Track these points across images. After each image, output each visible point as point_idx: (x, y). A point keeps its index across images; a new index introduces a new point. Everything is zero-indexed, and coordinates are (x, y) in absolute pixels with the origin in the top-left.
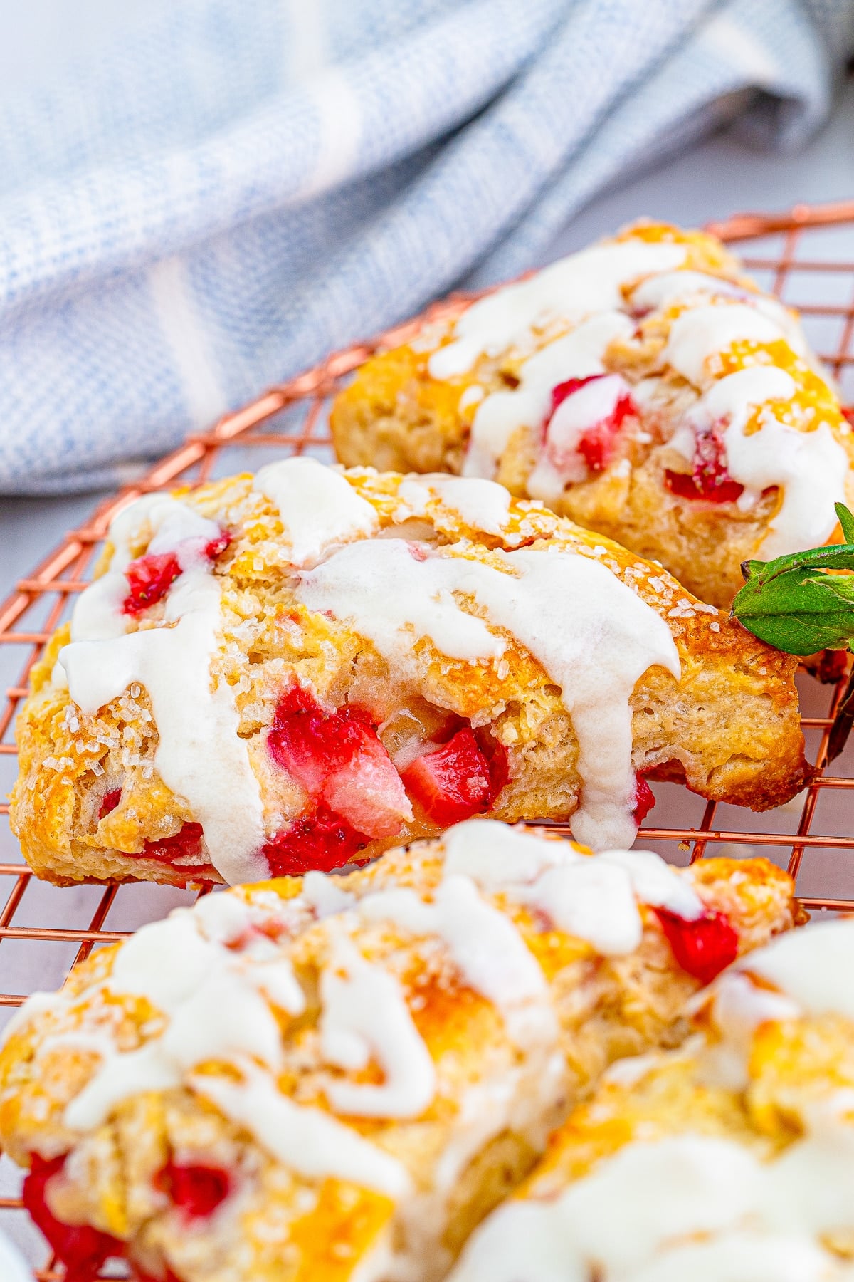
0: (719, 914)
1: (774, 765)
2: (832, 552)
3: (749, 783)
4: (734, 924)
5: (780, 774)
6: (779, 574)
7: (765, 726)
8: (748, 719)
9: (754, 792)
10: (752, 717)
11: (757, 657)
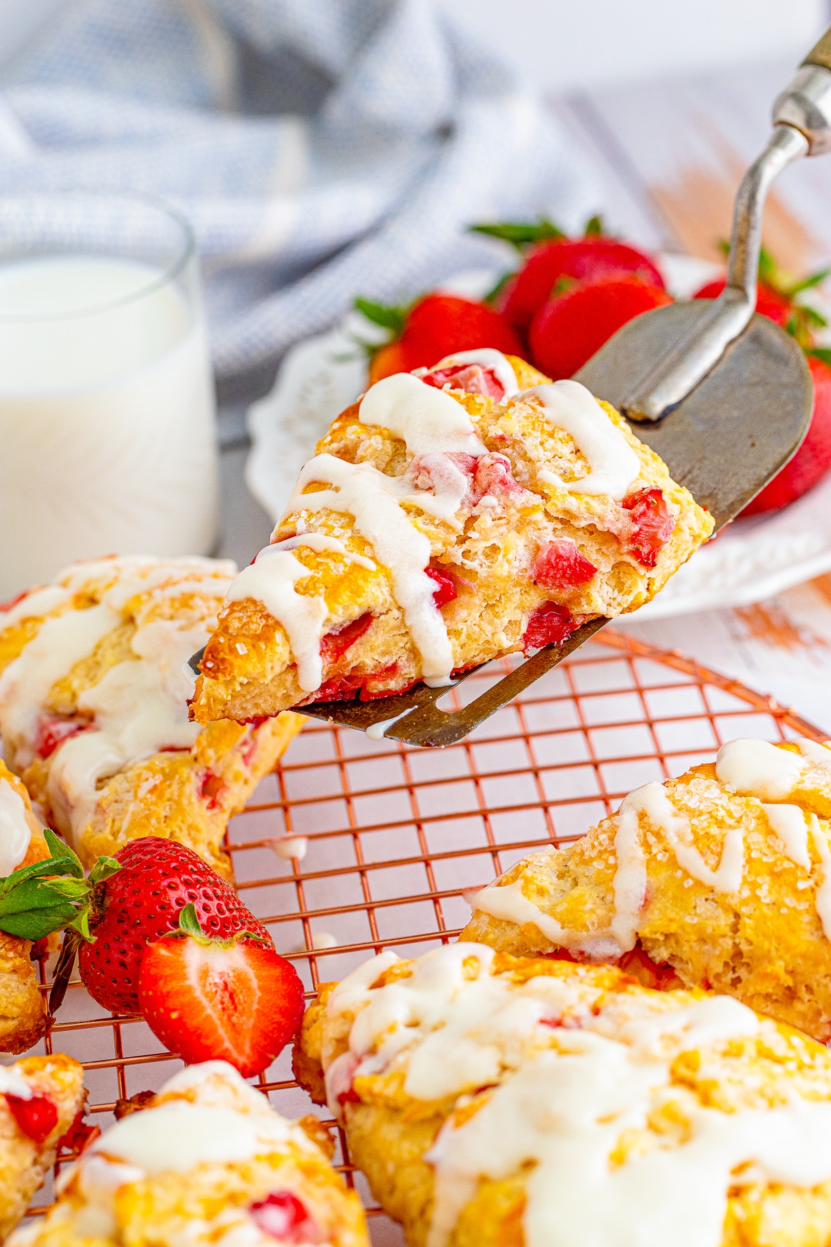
0: (44, 1094)
1: (25, 1020)
2: (51, 864)
3: (9, 1035)
4: (53, 1100)
5: (30, 1025)
6: (18, 883)
7: (16, 993)
8: (4, 990)
9: (13, 1041)
10: (6, 988)
11: (4, 945)
